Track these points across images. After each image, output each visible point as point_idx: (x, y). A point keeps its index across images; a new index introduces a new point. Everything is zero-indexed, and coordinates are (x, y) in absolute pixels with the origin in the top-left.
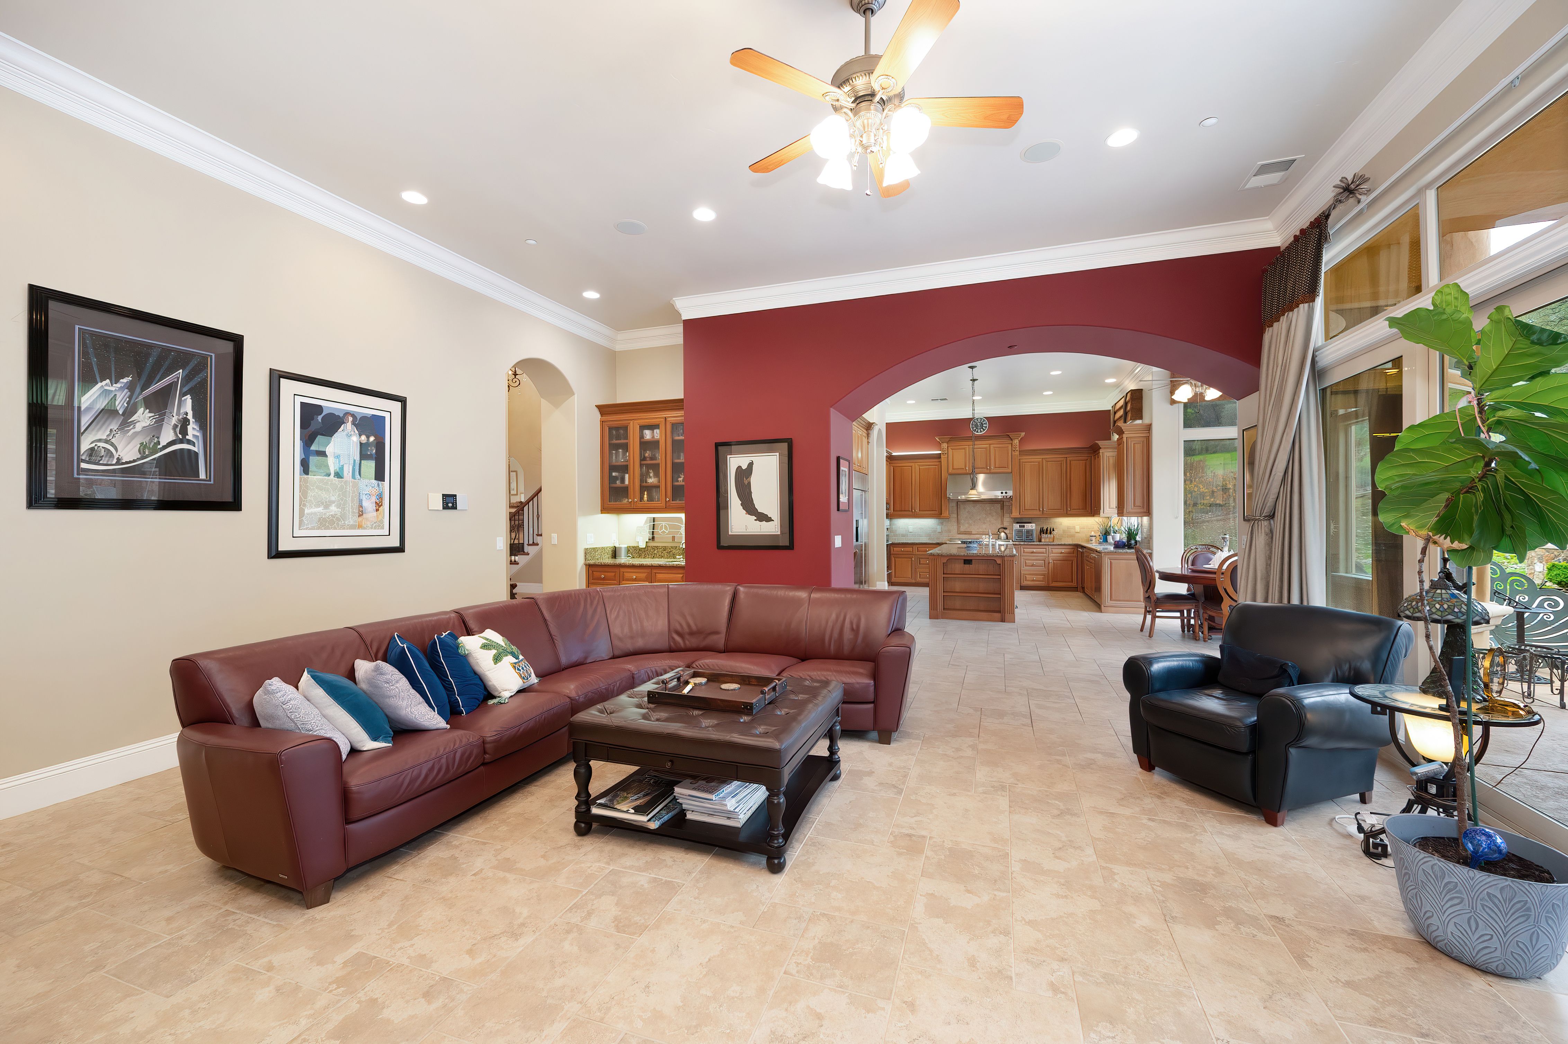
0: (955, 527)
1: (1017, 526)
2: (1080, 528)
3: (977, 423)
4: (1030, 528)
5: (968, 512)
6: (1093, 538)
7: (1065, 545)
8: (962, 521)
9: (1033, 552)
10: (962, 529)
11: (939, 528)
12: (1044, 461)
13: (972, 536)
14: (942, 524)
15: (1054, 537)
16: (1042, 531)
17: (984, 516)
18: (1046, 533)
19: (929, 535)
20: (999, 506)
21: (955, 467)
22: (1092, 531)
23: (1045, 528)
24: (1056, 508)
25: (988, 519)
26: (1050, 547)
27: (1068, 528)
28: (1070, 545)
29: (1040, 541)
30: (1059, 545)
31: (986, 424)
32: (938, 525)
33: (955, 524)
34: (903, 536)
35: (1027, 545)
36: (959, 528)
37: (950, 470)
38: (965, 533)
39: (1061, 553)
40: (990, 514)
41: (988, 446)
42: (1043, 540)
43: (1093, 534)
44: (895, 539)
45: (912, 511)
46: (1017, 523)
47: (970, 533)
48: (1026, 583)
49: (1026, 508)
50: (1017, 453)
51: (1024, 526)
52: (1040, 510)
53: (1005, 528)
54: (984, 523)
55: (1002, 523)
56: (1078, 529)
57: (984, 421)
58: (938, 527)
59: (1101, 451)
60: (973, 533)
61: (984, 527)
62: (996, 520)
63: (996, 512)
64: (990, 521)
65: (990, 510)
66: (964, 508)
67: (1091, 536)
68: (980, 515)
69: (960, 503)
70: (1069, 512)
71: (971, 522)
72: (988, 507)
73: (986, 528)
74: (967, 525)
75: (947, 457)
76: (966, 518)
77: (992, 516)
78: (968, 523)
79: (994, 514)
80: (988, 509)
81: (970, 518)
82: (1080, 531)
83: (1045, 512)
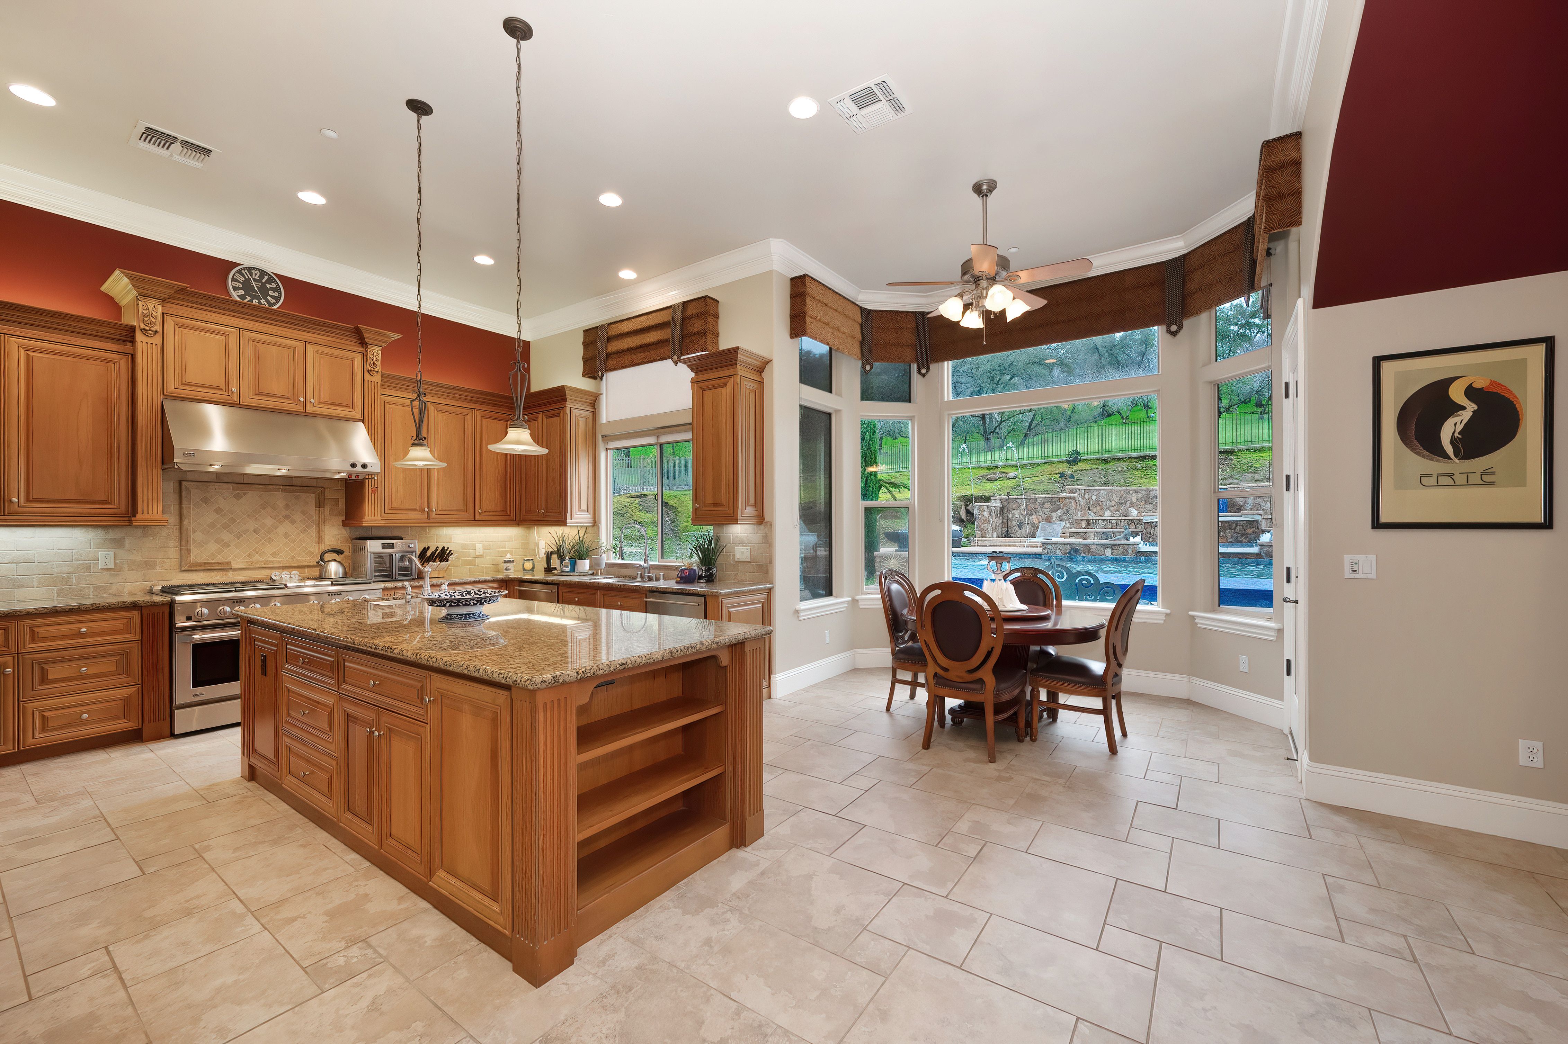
0: (173, 553)
1: (375, 545)
2: (484, 547)
3: (247, 277)
4: (407, 549)
5: (218, 511)
6: (511, 565)
8: (198, 536)
10: (197, 555)
11: (105, 557)
13: (230, 573)
15: (455, 565)
16: (427, 556)
17: (269, 521)
18: (433, 560)
20: (312, 498)
21: (188, 380)
22: (506, 552)
23: (431, 550)
24: (455, 508)
25: (281, 530)
31: (279, 291)
33: (173, 543)
36: (185, 552)
38: (207, 567)
40: (287, 517)
41: (298, 343)
43: (509, 557)
46: (374, 538)
47: (225, 568)
50: (379, 379)
51: (392, 546)
53: (339, 552)
54: (269, 540)
55: (320, 540)
56: (479, 549)
57: (274, 282)
58: (101, 554)
59: (569, 405)
60: (234, 566)
61: (269, 549)
62: (304, 531)
63: (303, 513)
64: (286, 535)
65: (287, 506)
66: (205, 500)
67: (505, 562)
68: (256, 520)
69: (190, 483)
70: (478, 517)
71: (226, 536)
72: (280, 499)
73: (274, 554)
74: (213, 547)
75: (160, 343)
76: (212, 525)
77: (293, 522)
78: (218, 541)
79: (298, 517)
80: (281, 504)
81: (225, 527)
82: (483, 553)
83: (433, 515)
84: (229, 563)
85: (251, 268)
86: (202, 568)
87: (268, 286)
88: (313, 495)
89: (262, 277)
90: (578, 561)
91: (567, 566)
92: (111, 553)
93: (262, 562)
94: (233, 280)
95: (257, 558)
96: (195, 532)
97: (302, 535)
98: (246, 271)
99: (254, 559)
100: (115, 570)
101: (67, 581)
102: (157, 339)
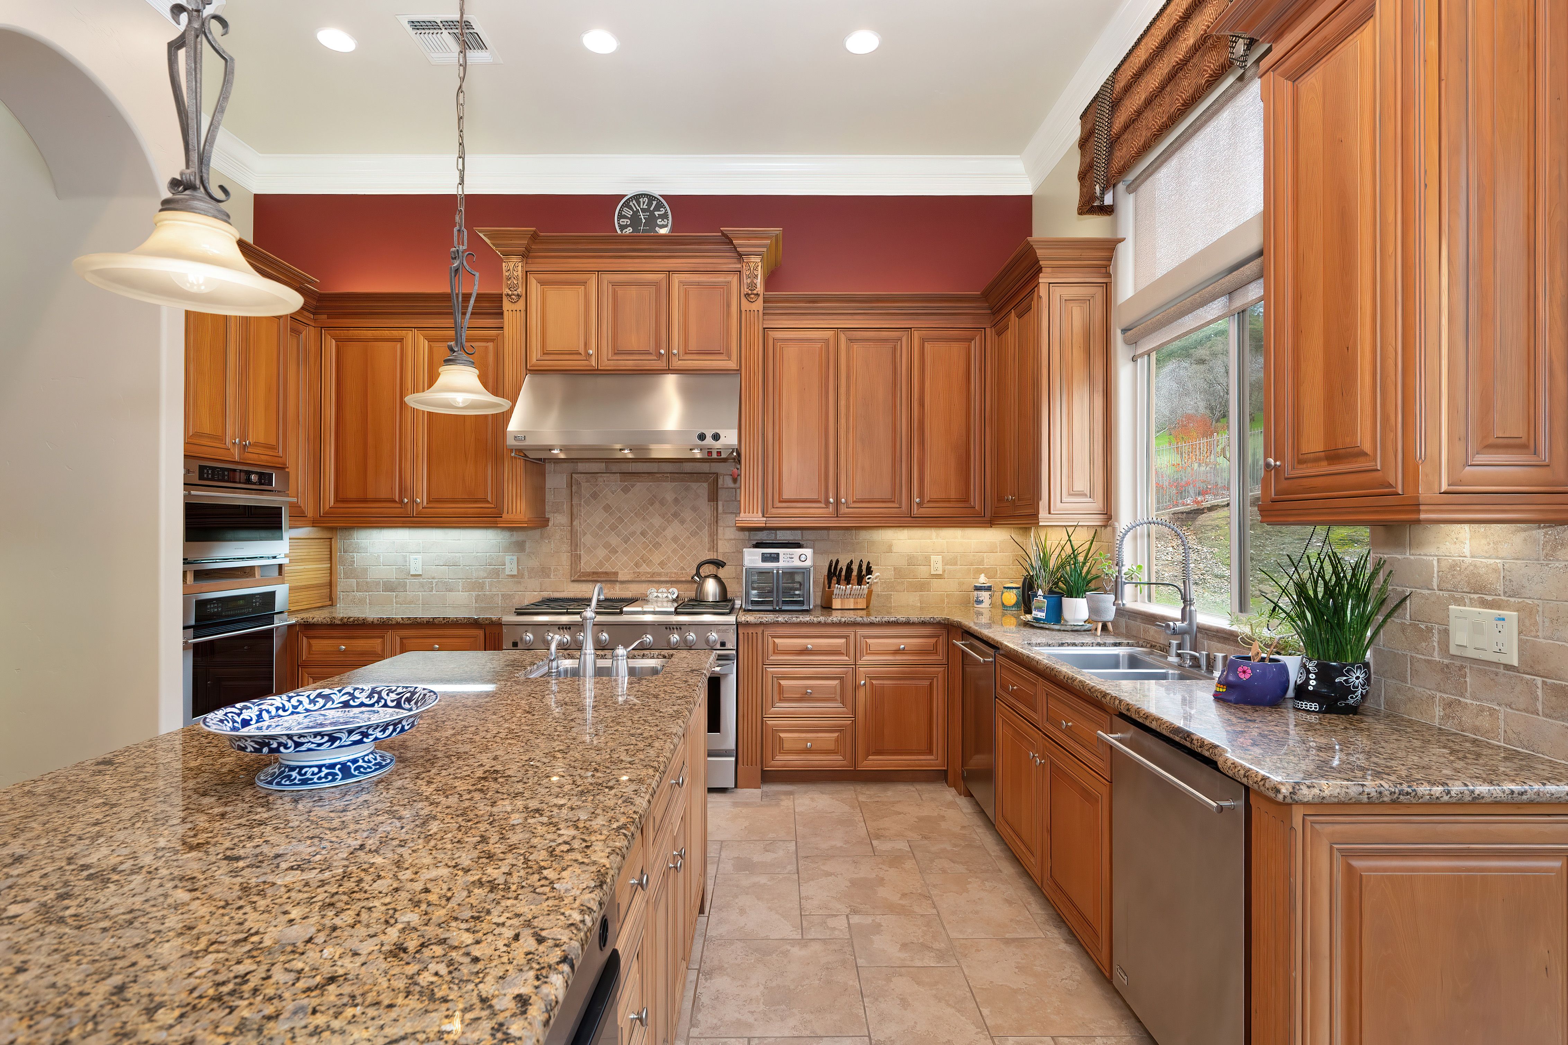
0: (565, 559)
1: (753, 558)
2: (945, 563)
3: (636, 213)
4: (797, 563)
5: (607, 508)
6: (984, 595)
7: (907, 623)
8: (587, 539)
9: (804, 651)
10: (588, 564)
11: (510, 564)
12: (843, 338)
14: (520, 547)
15: (870, 592)
16: (834, 574)
17: (657, 521)
18: (848, 581)
19: (476, 585)
21: (550, 347)
22: (979, 572)
23: (843, 564)
24: (877, 496)
25: (670, 532)
26: (861, 631)
27: (912, 561)
28: (923, 624)
29: (827, 607)
30: (889, 624)
31: (664, 216)
32: (507, 550)
33: (565, 547)
34: (389, 587)
35: (786, 624)
36: (576, 559)
37: (535, 356)
38: (595, 578)
39: (898, 652)
40: (675, 515)
41: (661, 276)
42: (837, 604)
43: (982, 580)
44: (362, 601)
45: (401, 501)
46: (758, 545)
47: (610, 579)
48: (781, 761)
49: (785, 496)
50: (758, 305)
51: (777, 557)
52: (827, 502)
53: (719, 564)
54: (657, 545)
55: (714, 547)
56: (937, 564)
57: (659, 206)
58: (508, 558)
60: (621, 577)
61: (656, 558)
62: (694, 534)
63: (694, 509)
64: (675, 539)
65: (676, 501)
66: (595, 496)
67: (978, 589)
68: (644, 519)
69: (579, 475)
70: (915, 511)
71: (614, 540)
72: (668, 491)
73: (662, 564)
74: (601, 553)
75: (523, 308)
76: (600, 526)
77: (682, 522)
78: (607, 546)
79: (688, 515)
80: (669, 497)
81: (613, 528)
82: (944, 571)
83: (843, 510)
84: (616, 574)
85: (639, 195)
86: (590, 578)
87: (656, 213)
88: (705, 485)
89: (650, 204)
90: (1066, 601)
91: (1040, 609)
92: (515, 558)
93: (648, 573)
94: (621, 216)
95: (644, 568)
96: (585, 534)
97: (693, 540)
98: (634, 202)
99: (641, 570)
100: (517, 578)
101: (481, 586)
102: (521, 305)
